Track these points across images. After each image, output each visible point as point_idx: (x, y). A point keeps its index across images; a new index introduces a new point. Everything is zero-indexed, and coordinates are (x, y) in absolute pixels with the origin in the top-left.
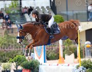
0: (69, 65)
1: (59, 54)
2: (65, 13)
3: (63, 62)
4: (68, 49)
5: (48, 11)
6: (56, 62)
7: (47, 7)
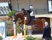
0: (19, 39)
1: (13, 33)
2: (17, 10)
3: (16, 37)
4: (19, 30)
5: (7, 9)
6: (12, 37)
7: (7, 7)
